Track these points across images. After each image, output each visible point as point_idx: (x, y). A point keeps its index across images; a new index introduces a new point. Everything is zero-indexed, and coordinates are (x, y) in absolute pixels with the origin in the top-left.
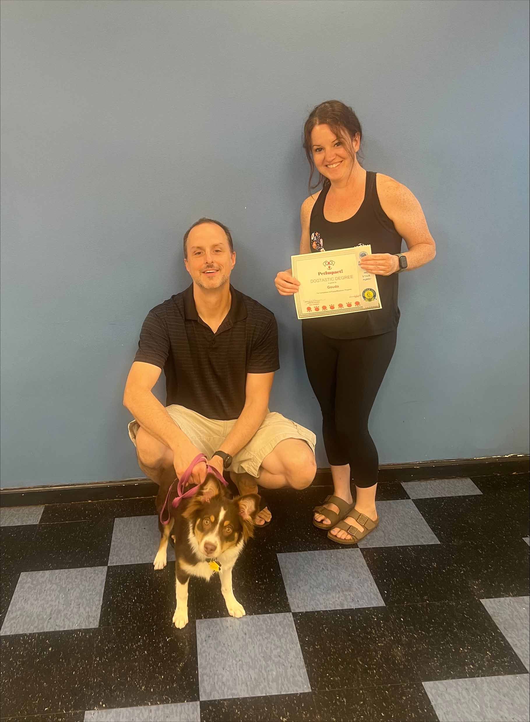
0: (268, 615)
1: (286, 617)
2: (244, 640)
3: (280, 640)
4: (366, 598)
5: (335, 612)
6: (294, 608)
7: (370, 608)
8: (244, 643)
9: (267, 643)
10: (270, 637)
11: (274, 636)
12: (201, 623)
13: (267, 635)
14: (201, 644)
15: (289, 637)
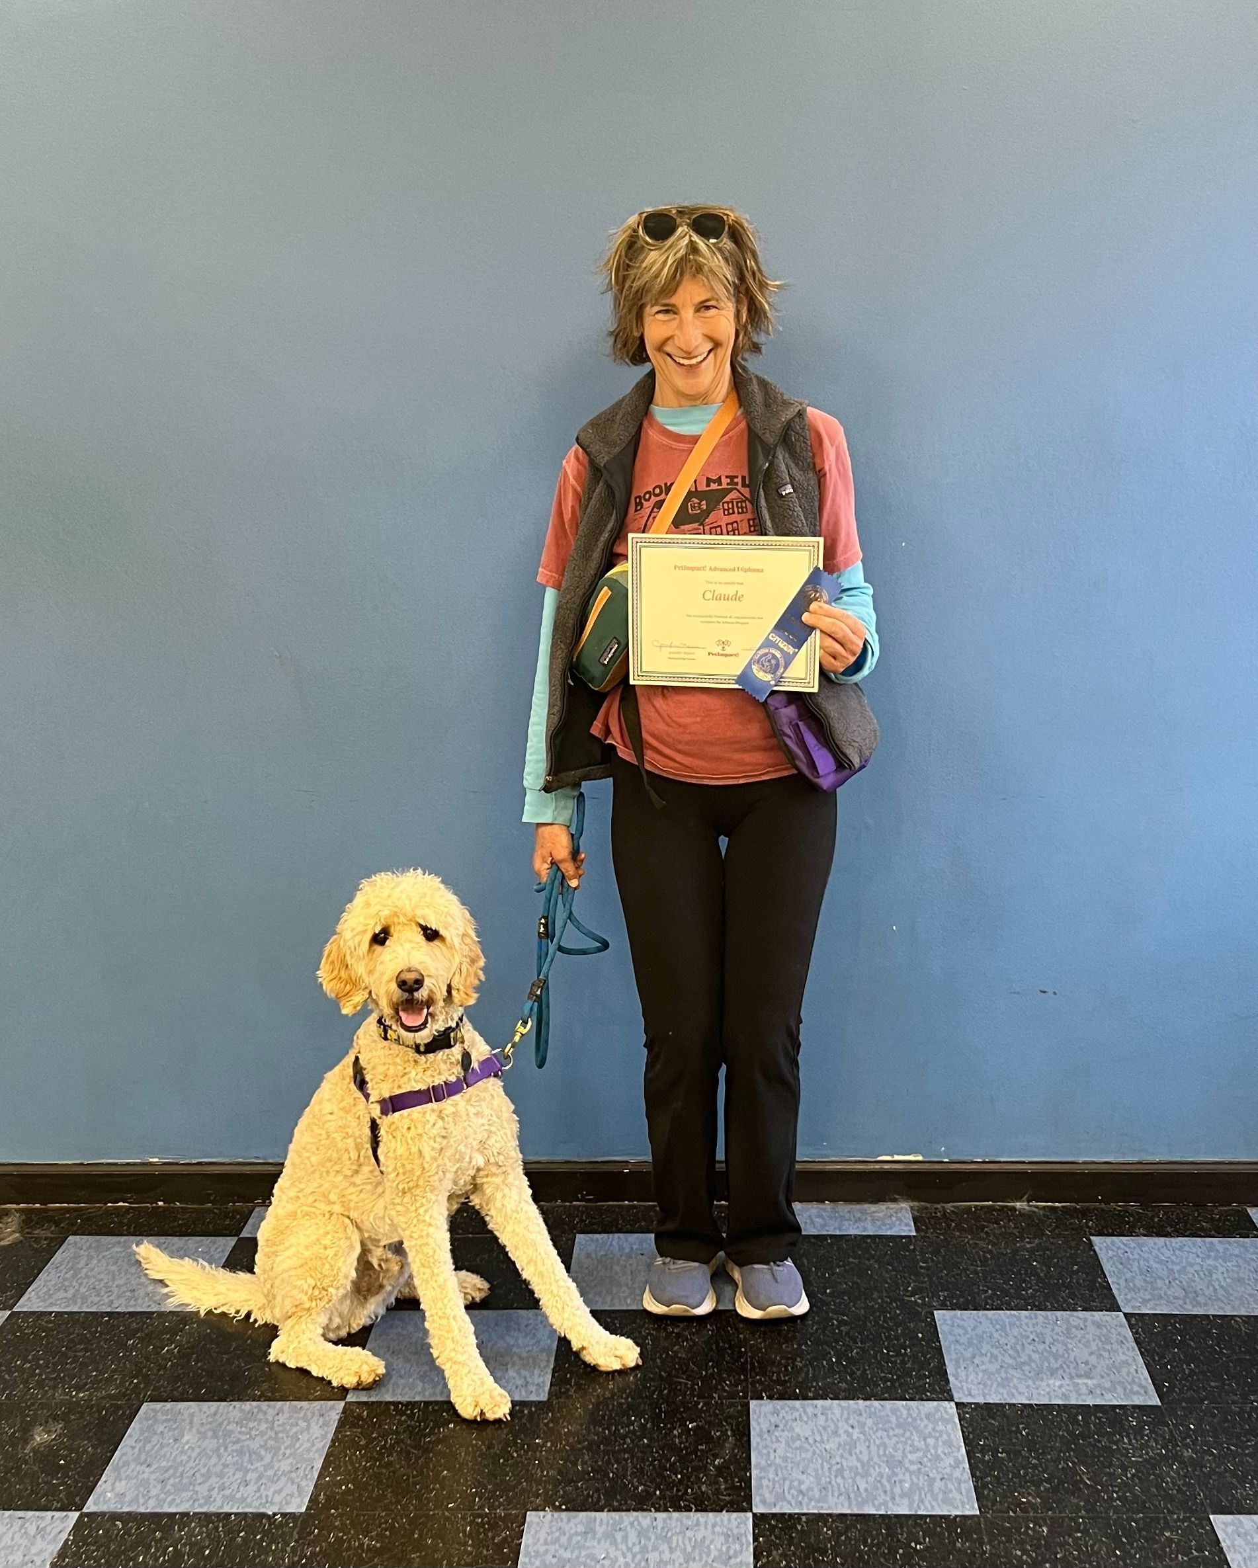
0: (904, 1402)
1: (941, 1409)
2: (849, 1435)
3: (925, 1440)
4: (1120, 1389)
5: (1049, 1407)
6: (958, 1397)
7: (1126, 1406)
8: (849, 1439)
9: (897, 1443)
10: (903, 1435)
11: (912, 1434)
12: (761, 1405)
13: (900, 1431)
14: (760, 1435)
15: (945, 1437)
